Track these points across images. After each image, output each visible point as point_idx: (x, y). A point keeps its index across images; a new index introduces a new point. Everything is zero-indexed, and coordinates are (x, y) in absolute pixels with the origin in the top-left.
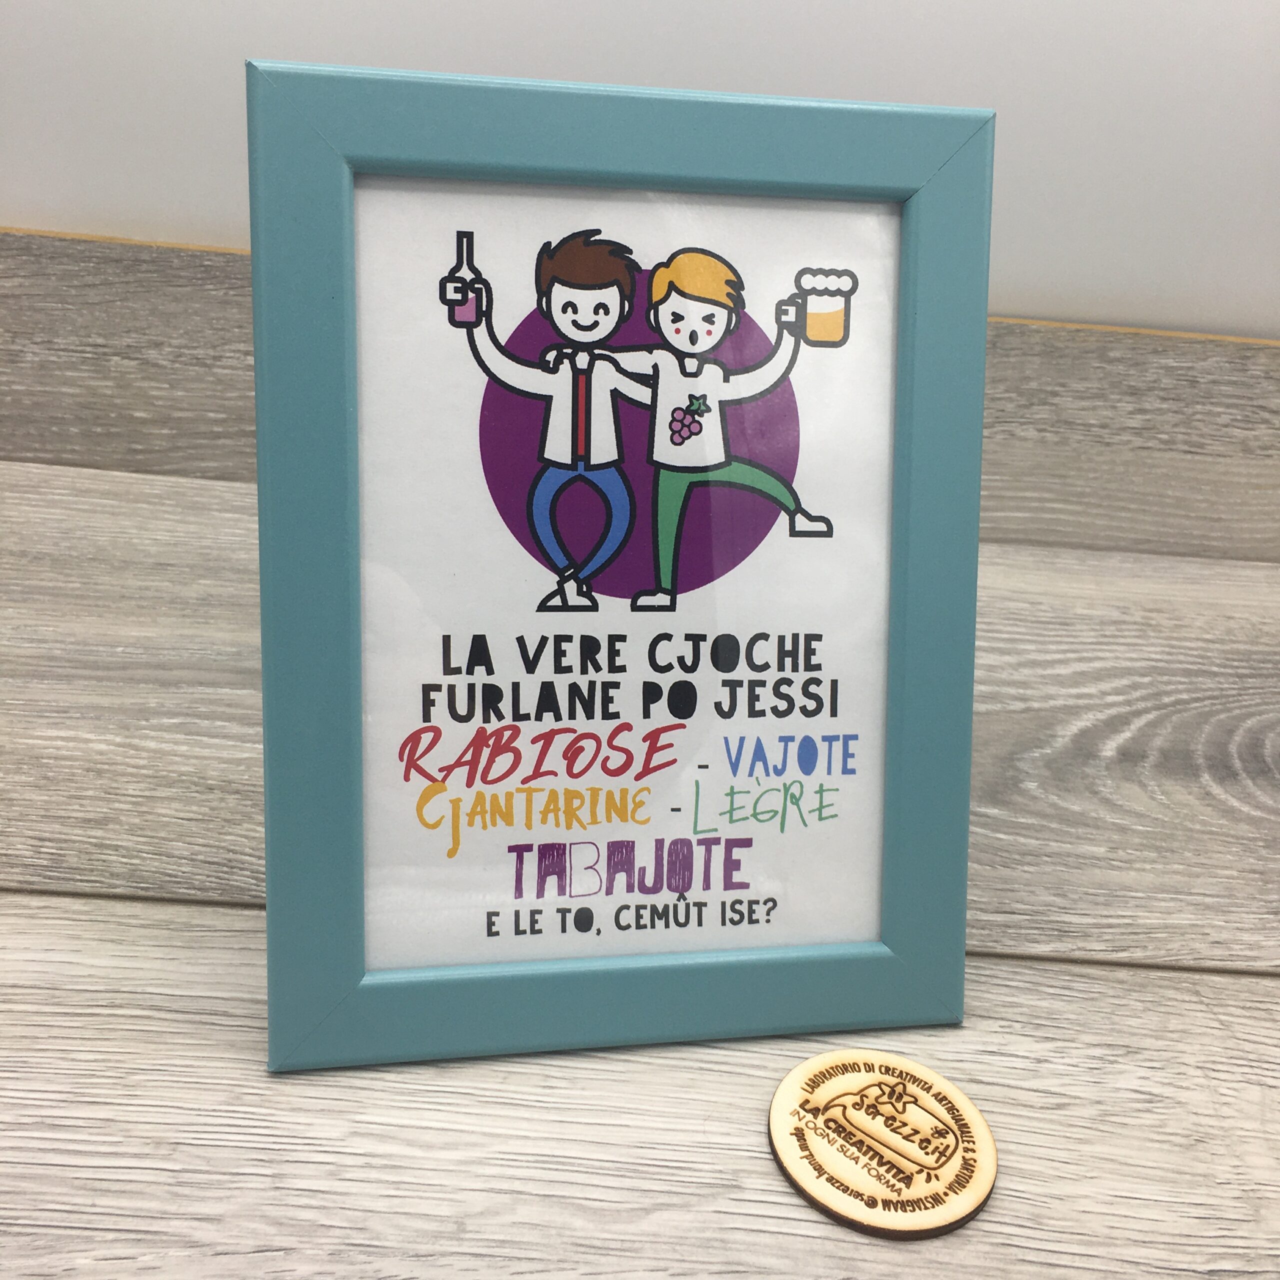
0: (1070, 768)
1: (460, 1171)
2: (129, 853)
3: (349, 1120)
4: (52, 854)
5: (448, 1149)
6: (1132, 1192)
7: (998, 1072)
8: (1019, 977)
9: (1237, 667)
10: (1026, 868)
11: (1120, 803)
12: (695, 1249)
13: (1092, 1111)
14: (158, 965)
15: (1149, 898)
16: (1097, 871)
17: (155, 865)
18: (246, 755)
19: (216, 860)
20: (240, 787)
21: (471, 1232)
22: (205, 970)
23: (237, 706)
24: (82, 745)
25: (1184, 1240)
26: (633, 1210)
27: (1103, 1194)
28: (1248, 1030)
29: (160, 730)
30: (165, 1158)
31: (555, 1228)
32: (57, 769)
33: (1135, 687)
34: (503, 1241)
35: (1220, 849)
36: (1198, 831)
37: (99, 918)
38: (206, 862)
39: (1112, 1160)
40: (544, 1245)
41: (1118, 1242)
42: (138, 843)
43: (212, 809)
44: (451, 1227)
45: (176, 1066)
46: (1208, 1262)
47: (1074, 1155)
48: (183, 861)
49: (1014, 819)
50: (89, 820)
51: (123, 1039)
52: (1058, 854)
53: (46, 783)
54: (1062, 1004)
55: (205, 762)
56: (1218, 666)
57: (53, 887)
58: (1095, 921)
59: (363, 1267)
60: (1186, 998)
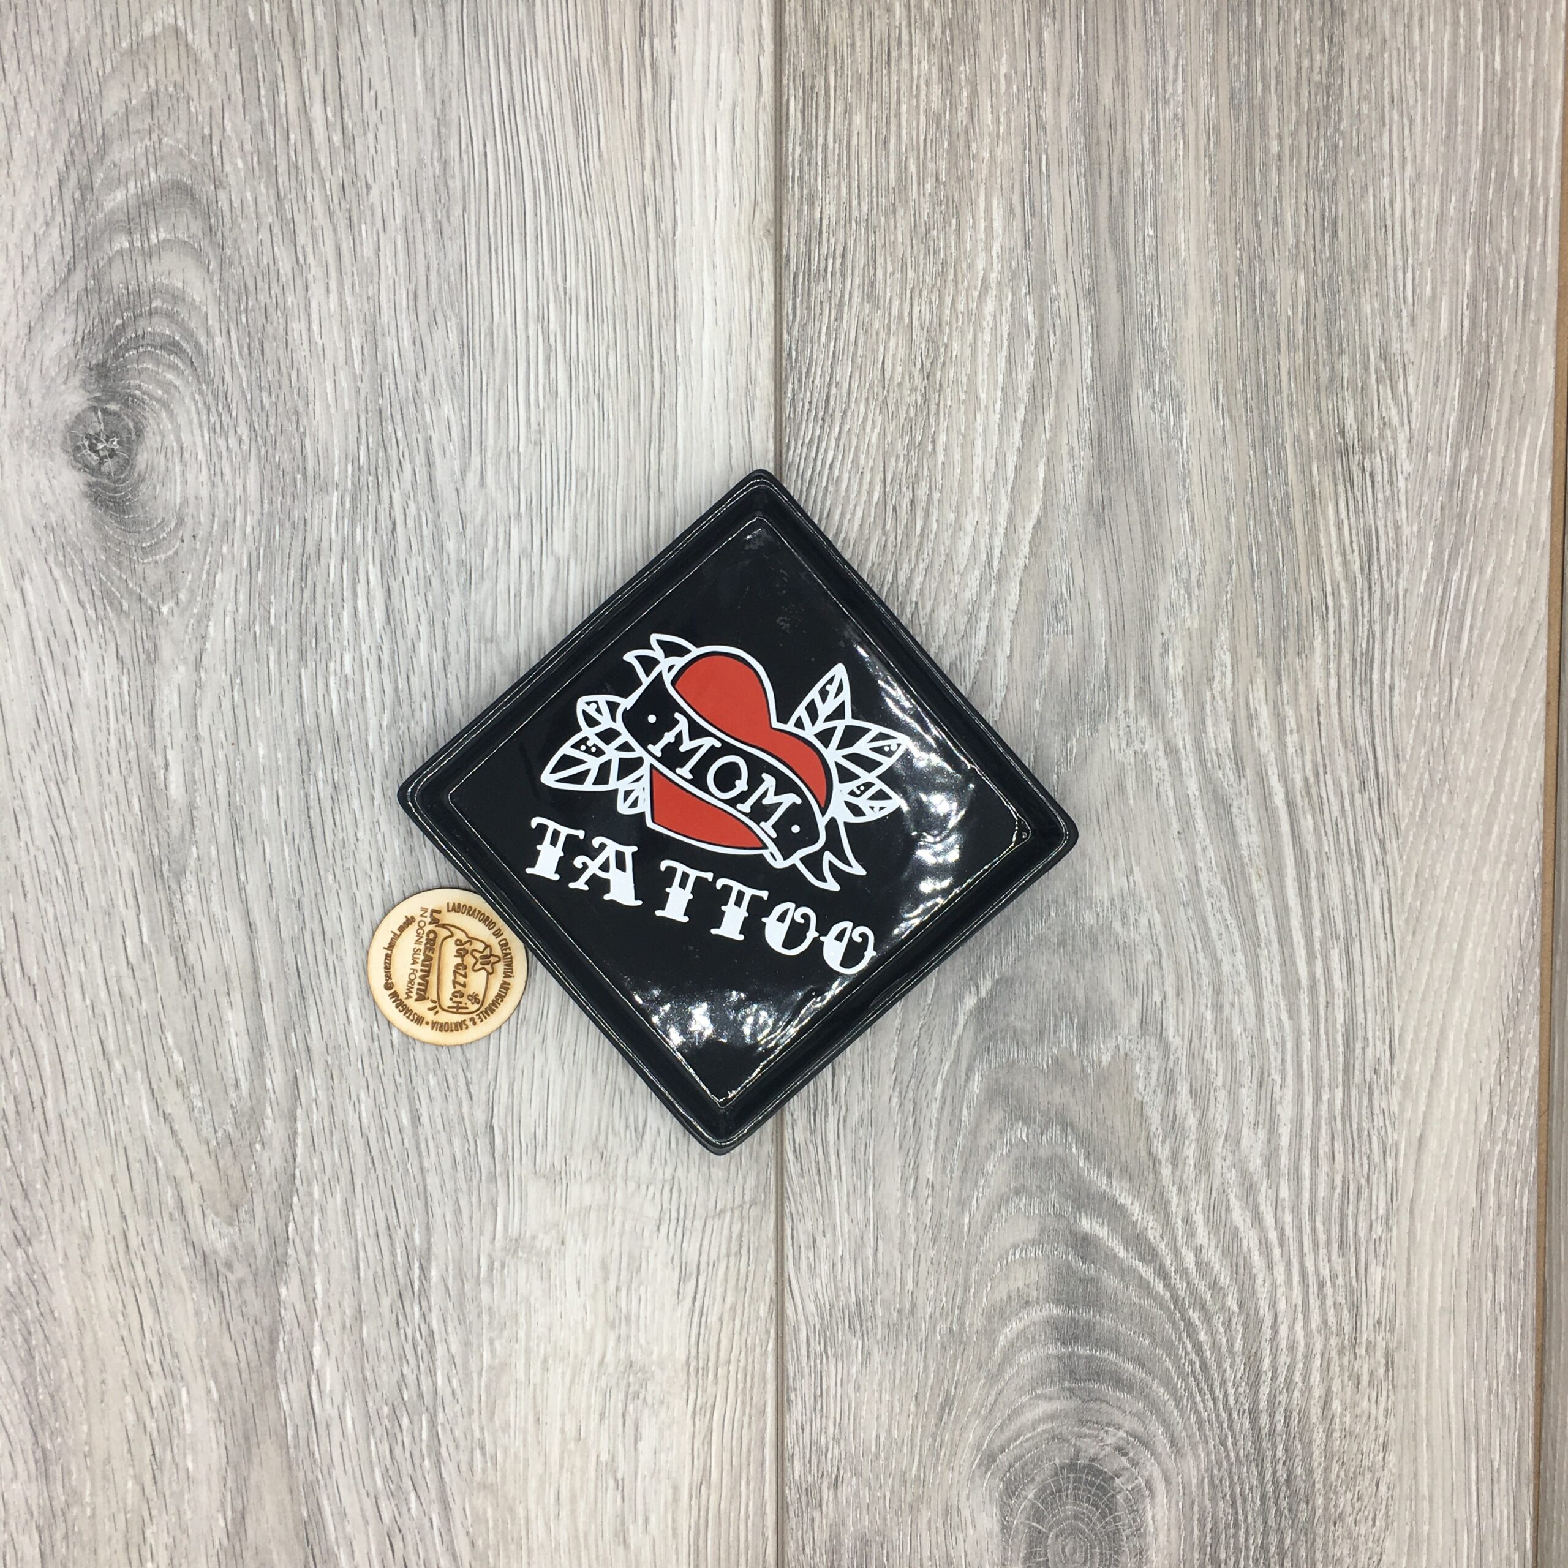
0: (1056, 1179)
3: (569, 555)
4: (826, 270)
11: (1004, 1212)
14: (708, 386)
15: (867, 1200)
17: (819, 354)
18: (983, 396)
19: (832, 403)
21: (486, 646)
23: (1063, 370)
24: (981, 246)
25: (516, 1119)
27: (550, 1074)
29: (1013, 309)
32: (942, 236)
33: (1216, 1288)
35: (943, 1286)
36: (967, 1274)
37: (754, 329)
38: (828, 396)
39: (579, 1088)
41: (512, 1073)
42: (847, 336)
43: (900, 384)
44: (489, 634)
46: (500, 1128)
48: (828, 378)
49: (965, 1104)
50: (873, 284)
52: (918, 1134)
53: (921, 233)
55: (968, 362)
56: (1273, 1397)
57: (785, 283)
59: (455, 581)
60: (747, 1192)
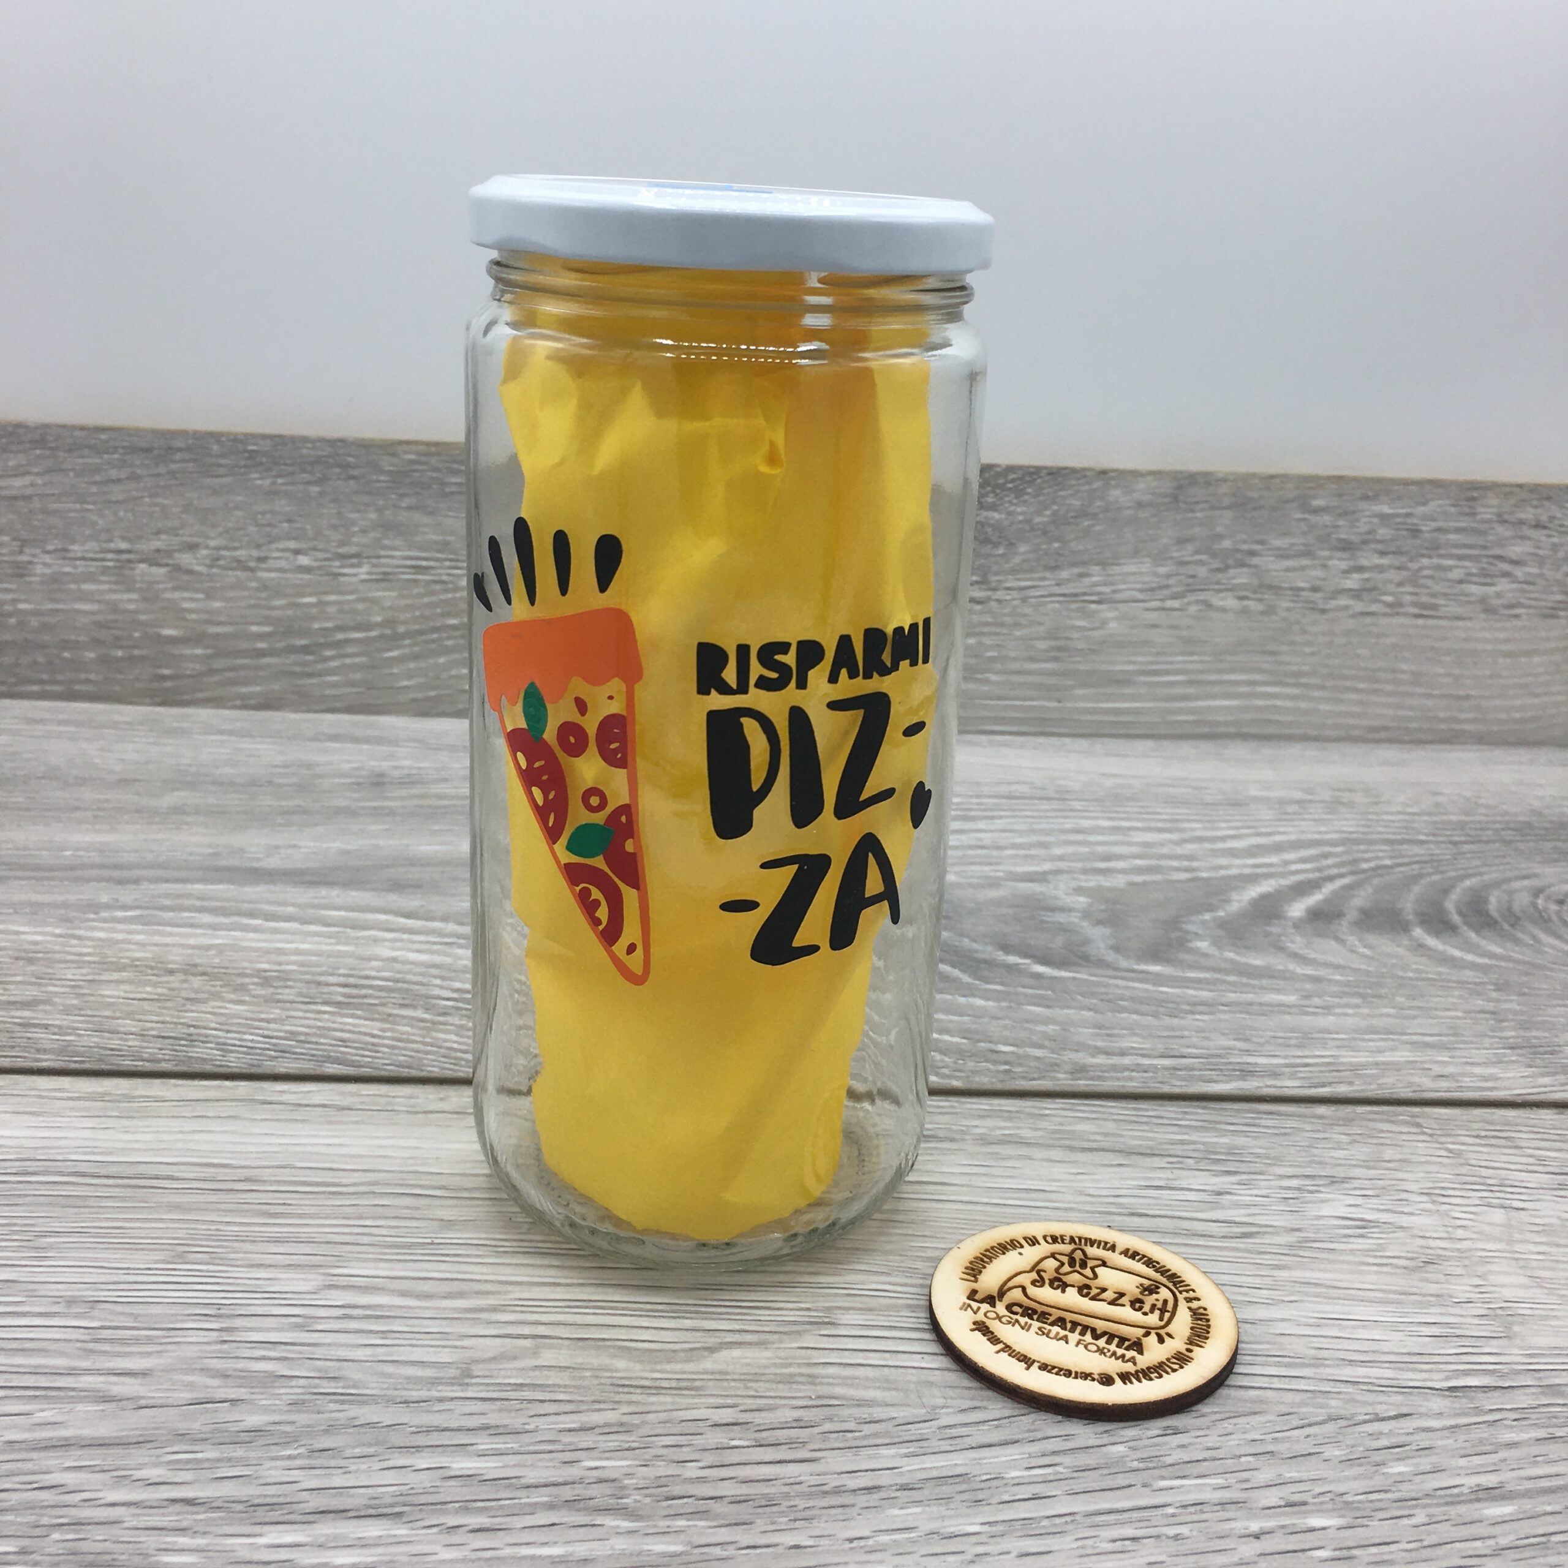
0: (1249, 928)
1: (466, 1319)
2: (61, 1030)
3: (324, 1274)
5: (452, 1298)
6: (1344, 1314)
7: (1166, 1205)
8: (1188, 1117)
9: (1451, 836)
10: (1198, 1017)
11: (1313, 956)
12: (774, 1386)
13: (1291, 1238)
14: (86, 1134)
15: (1354, 1039)
16: (1287, 1017)
17: (93, 1040)
18: (218, 941)
19: (172, 1034)
20: (209, 970)
21: (478, 1377)
22: (148, 1137)
23: (210, 899)
24: (11, 937)
25: (1415, 1359)
26: (691, 1349)
27: (1306, 1317)
28: (1486, 1157)
29: (112, 922)
30: (78, 1316)
31: (591, 1369)
33: (1325, 856)
34: (521, 1385)
36: (1410, 979)
37: (15, 1092)
38: (159, 1037)
39: (1316, 1284)
40: (574, 1386)
41: (1327, 1362)
42: (74, 1021)
43: (170, 989)
44: (453, 1372)
45: (101, 1228)
46: (1447, 1379)
47: (1267, 1280)
48: (131, 1036)
49: (1181, 974)
50: (15, 1003)
51: (35, 1204)
52: (1239, 1004)
54: (1248, 1140)
55: (166, 949)
56: (1426, 834)
58: (1287, 1061)
59: (333, 1415)
60: (1405, 1130)
